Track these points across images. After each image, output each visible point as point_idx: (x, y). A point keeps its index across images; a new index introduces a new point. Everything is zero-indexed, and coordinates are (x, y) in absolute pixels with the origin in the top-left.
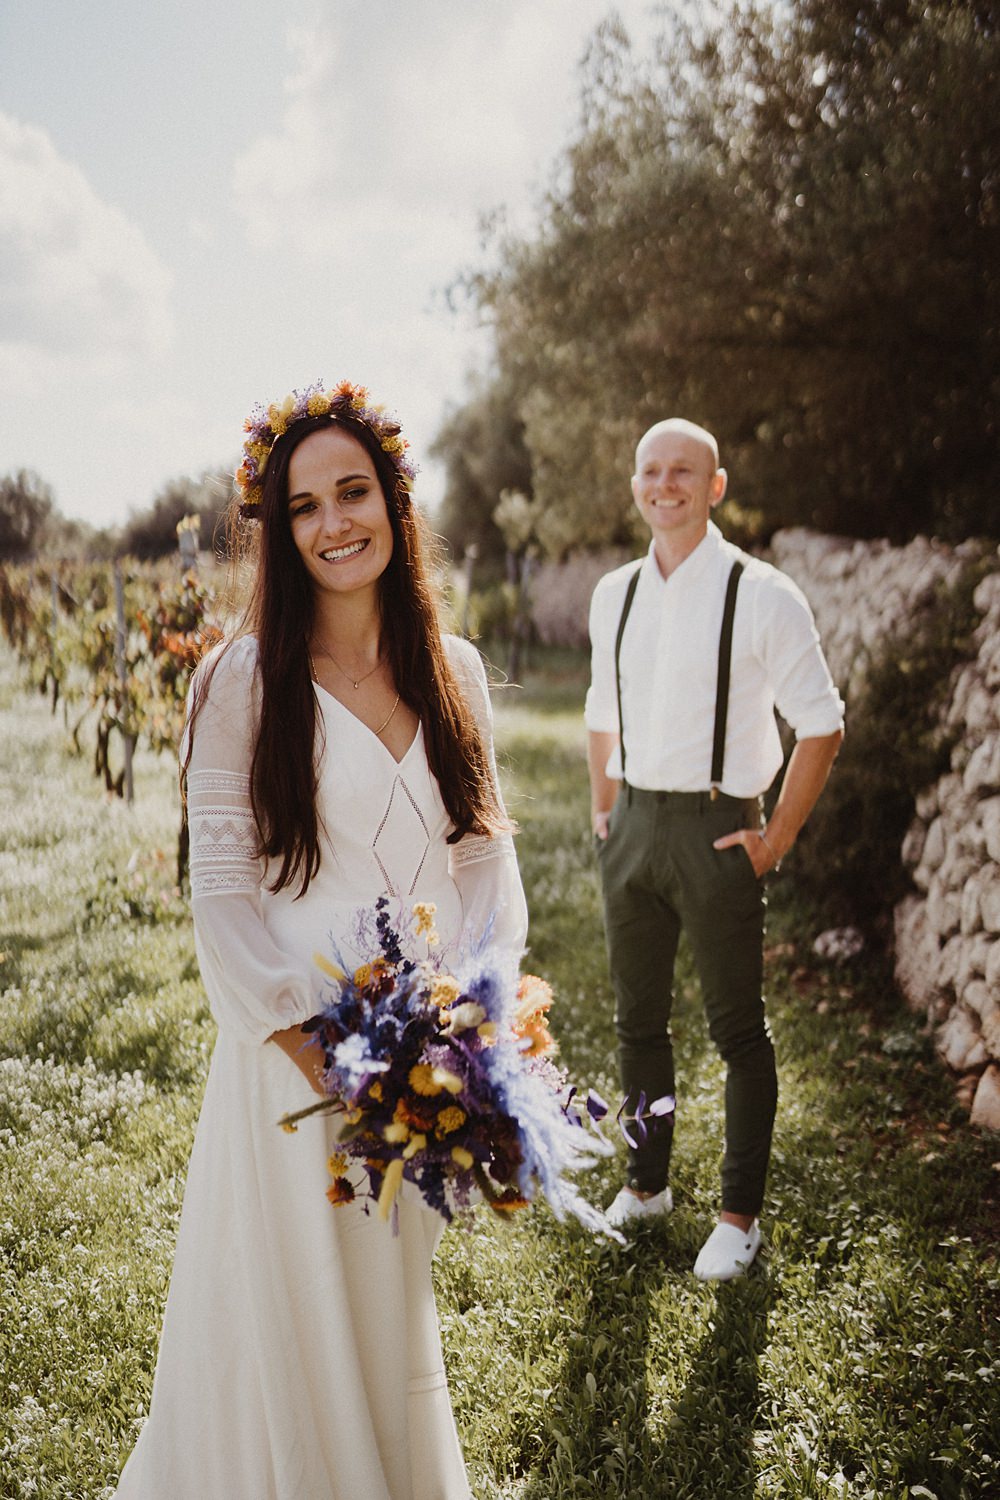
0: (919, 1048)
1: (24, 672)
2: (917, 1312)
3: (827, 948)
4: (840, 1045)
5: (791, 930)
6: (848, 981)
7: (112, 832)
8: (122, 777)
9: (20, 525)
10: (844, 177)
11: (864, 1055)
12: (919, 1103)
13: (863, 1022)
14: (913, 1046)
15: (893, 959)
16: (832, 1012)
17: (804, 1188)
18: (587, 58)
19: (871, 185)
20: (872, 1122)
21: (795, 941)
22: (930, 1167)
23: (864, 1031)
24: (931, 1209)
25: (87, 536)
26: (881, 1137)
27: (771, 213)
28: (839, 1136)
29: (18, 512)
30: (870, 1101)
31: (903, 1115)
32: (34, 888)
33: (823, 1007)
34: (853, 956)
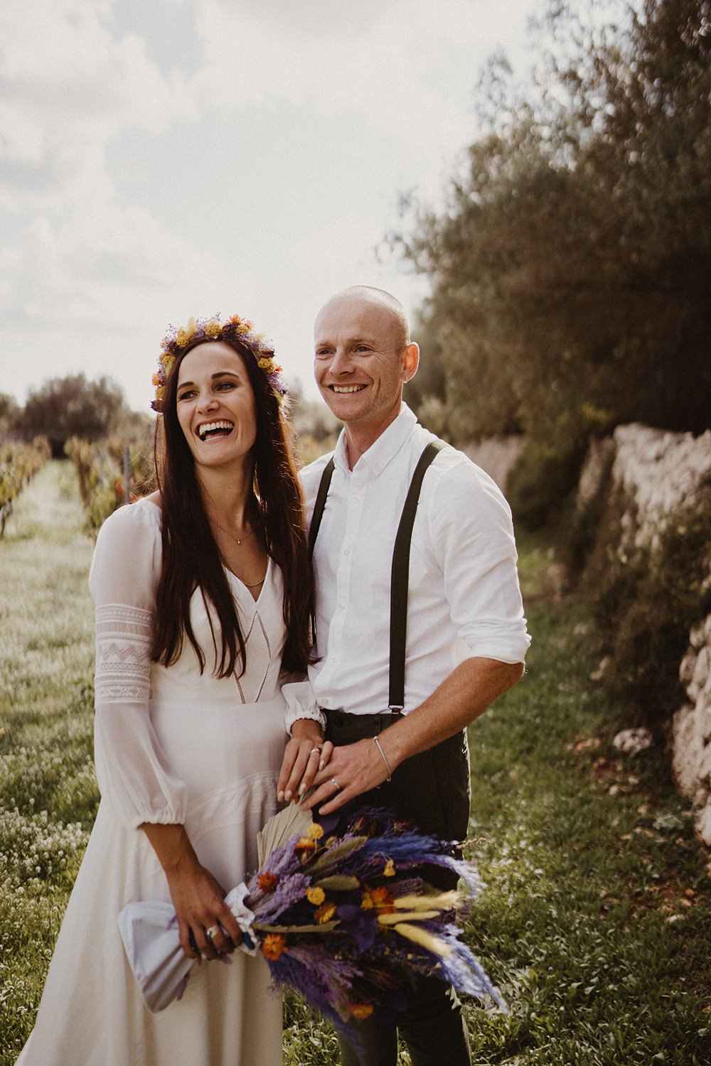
0: (681, 827)
2: (638, 1052)
3: (623, 743)
4: (621, 821)
5: (599, 728)
6: (637, 770)
9: (101, 414)
10: (664, 163)
11: (638, 830)
12: (674, 873)
13: (643, 803)
14: (677, 824)
15: (671, 754)
16: (621, 794)
17: (568, 940)
18: (481, 83)
19: (683, 170)
20: (633, 885)
21: (600, 736)
22: (673, 927)
23: (642, 810)
24: (666, 963)
26: (640, 899)
27: (611, 191)
28: (606, 897)
29: (100, 405)
30: (636, 869)
31: (658, 882)
32: (49, 678)
33: (614, 790)
34: (643, 750)
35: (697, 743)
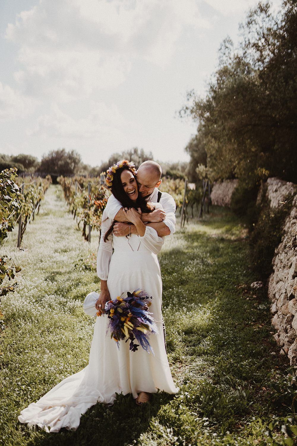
1: (68, 208)
3: (254, 286)
4: (247, 307)
5: (247, 281)
6: (257, 294)
7: (84, 249)
8: (88, 236)
9: (72, 166)
11: (252, 309)
12: (259, 319)
13: (256, 302)
14: (265, 308)
15: (268, 288)
18: (221, 49)
20: (246, 322)
21: (247, 284)
22: (255, 331)
23: (255, 304)
25: (90, 169)
29: (71, 163)
32: (63, 261)
33: (248, 299)
34: (259, 288)
35: (275, 283)
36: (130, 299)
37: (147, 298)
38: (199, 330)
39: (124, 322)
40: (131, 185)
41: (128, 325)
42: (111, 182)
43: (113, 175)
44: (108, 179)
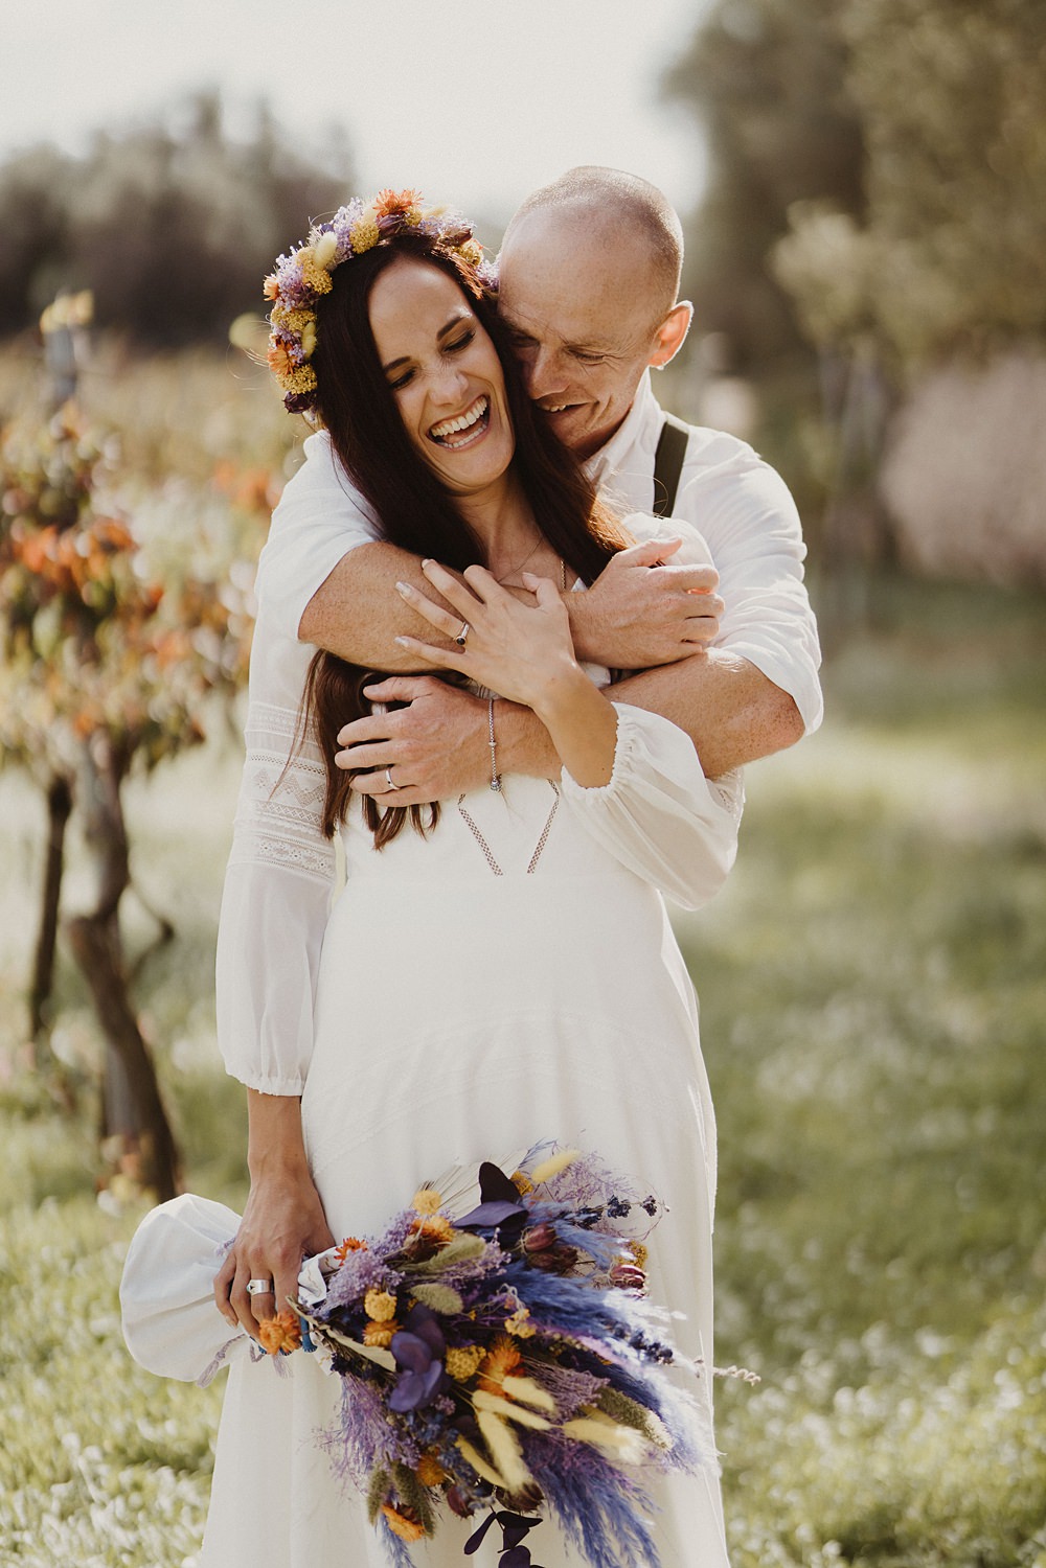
36: (500, 1212)
37: (620, 1209)
38: (946, 1522)
39: (474, 1383)
40: (452, 368)
41: (508, 1398)
42: (304, 362)
43: (313, 309)
44: (278, 342)
